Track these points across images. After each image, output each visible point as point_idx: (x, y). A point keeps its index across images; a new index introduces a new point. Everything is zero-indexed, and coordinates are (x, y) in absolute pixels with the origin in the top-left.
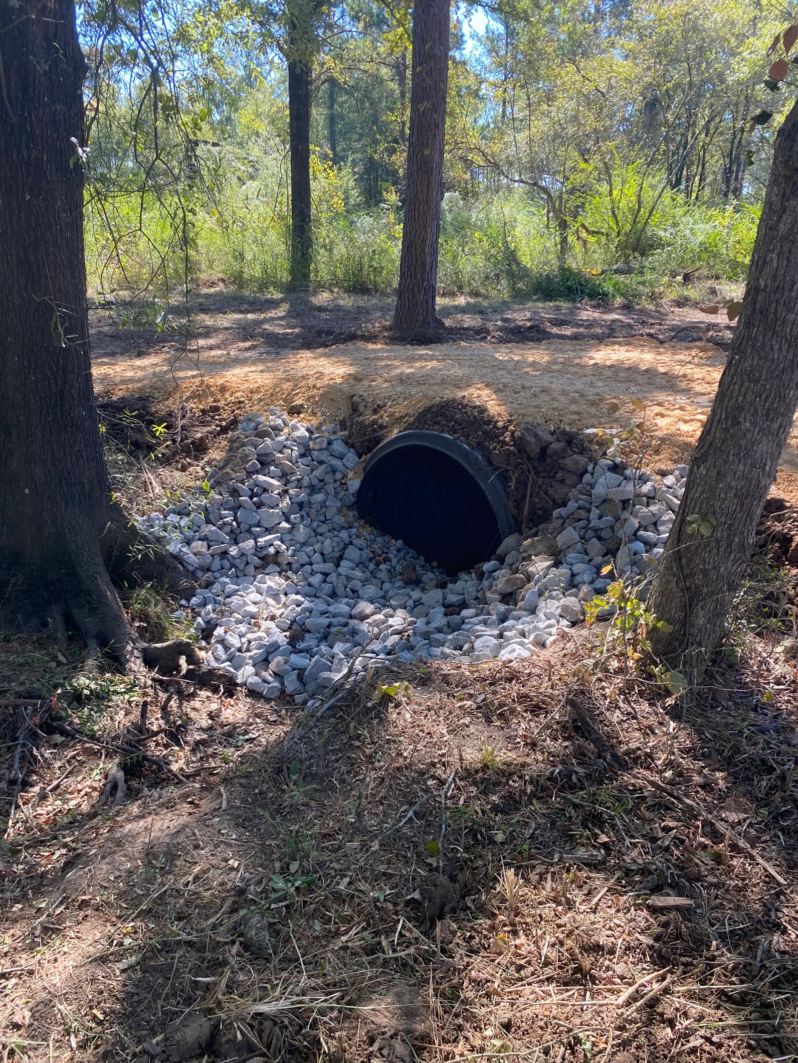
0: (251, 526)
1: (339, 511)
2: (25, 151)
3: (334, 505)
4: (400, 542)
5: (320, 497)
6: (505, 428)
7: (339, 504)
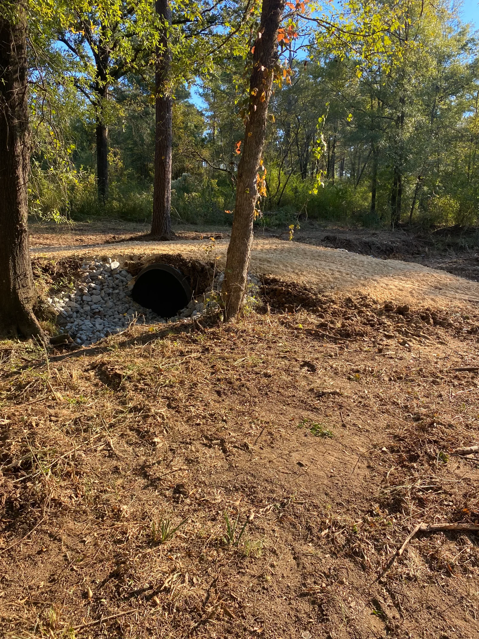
0: (88, 302)
1: (125, 297)
2: (11, 161)
3: (122, 294)
4: (150, 310)
5: (117, 291)
6: (189, 262)
7: (125, 294)
